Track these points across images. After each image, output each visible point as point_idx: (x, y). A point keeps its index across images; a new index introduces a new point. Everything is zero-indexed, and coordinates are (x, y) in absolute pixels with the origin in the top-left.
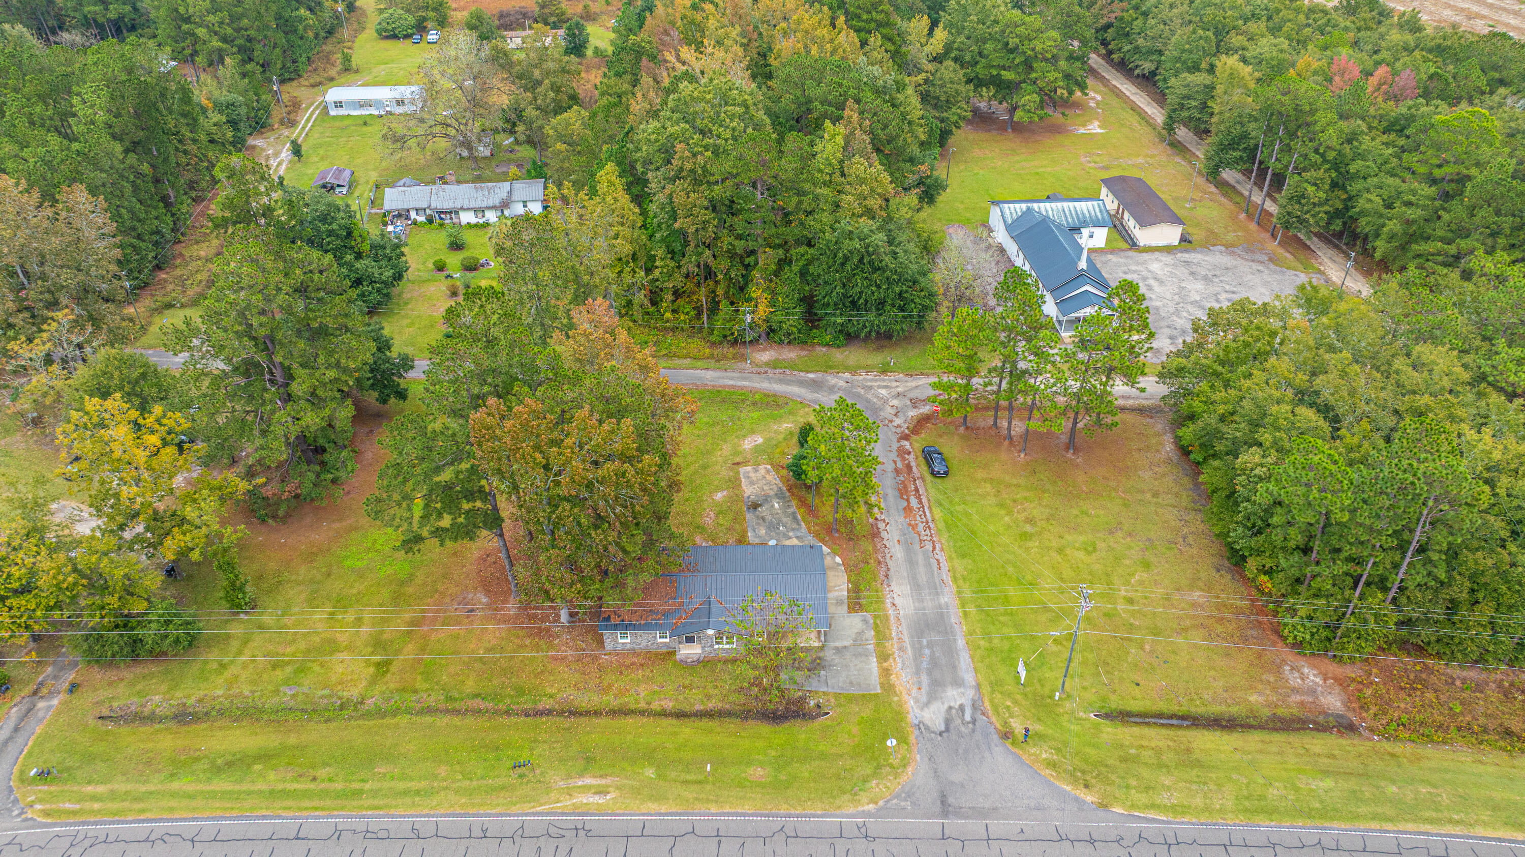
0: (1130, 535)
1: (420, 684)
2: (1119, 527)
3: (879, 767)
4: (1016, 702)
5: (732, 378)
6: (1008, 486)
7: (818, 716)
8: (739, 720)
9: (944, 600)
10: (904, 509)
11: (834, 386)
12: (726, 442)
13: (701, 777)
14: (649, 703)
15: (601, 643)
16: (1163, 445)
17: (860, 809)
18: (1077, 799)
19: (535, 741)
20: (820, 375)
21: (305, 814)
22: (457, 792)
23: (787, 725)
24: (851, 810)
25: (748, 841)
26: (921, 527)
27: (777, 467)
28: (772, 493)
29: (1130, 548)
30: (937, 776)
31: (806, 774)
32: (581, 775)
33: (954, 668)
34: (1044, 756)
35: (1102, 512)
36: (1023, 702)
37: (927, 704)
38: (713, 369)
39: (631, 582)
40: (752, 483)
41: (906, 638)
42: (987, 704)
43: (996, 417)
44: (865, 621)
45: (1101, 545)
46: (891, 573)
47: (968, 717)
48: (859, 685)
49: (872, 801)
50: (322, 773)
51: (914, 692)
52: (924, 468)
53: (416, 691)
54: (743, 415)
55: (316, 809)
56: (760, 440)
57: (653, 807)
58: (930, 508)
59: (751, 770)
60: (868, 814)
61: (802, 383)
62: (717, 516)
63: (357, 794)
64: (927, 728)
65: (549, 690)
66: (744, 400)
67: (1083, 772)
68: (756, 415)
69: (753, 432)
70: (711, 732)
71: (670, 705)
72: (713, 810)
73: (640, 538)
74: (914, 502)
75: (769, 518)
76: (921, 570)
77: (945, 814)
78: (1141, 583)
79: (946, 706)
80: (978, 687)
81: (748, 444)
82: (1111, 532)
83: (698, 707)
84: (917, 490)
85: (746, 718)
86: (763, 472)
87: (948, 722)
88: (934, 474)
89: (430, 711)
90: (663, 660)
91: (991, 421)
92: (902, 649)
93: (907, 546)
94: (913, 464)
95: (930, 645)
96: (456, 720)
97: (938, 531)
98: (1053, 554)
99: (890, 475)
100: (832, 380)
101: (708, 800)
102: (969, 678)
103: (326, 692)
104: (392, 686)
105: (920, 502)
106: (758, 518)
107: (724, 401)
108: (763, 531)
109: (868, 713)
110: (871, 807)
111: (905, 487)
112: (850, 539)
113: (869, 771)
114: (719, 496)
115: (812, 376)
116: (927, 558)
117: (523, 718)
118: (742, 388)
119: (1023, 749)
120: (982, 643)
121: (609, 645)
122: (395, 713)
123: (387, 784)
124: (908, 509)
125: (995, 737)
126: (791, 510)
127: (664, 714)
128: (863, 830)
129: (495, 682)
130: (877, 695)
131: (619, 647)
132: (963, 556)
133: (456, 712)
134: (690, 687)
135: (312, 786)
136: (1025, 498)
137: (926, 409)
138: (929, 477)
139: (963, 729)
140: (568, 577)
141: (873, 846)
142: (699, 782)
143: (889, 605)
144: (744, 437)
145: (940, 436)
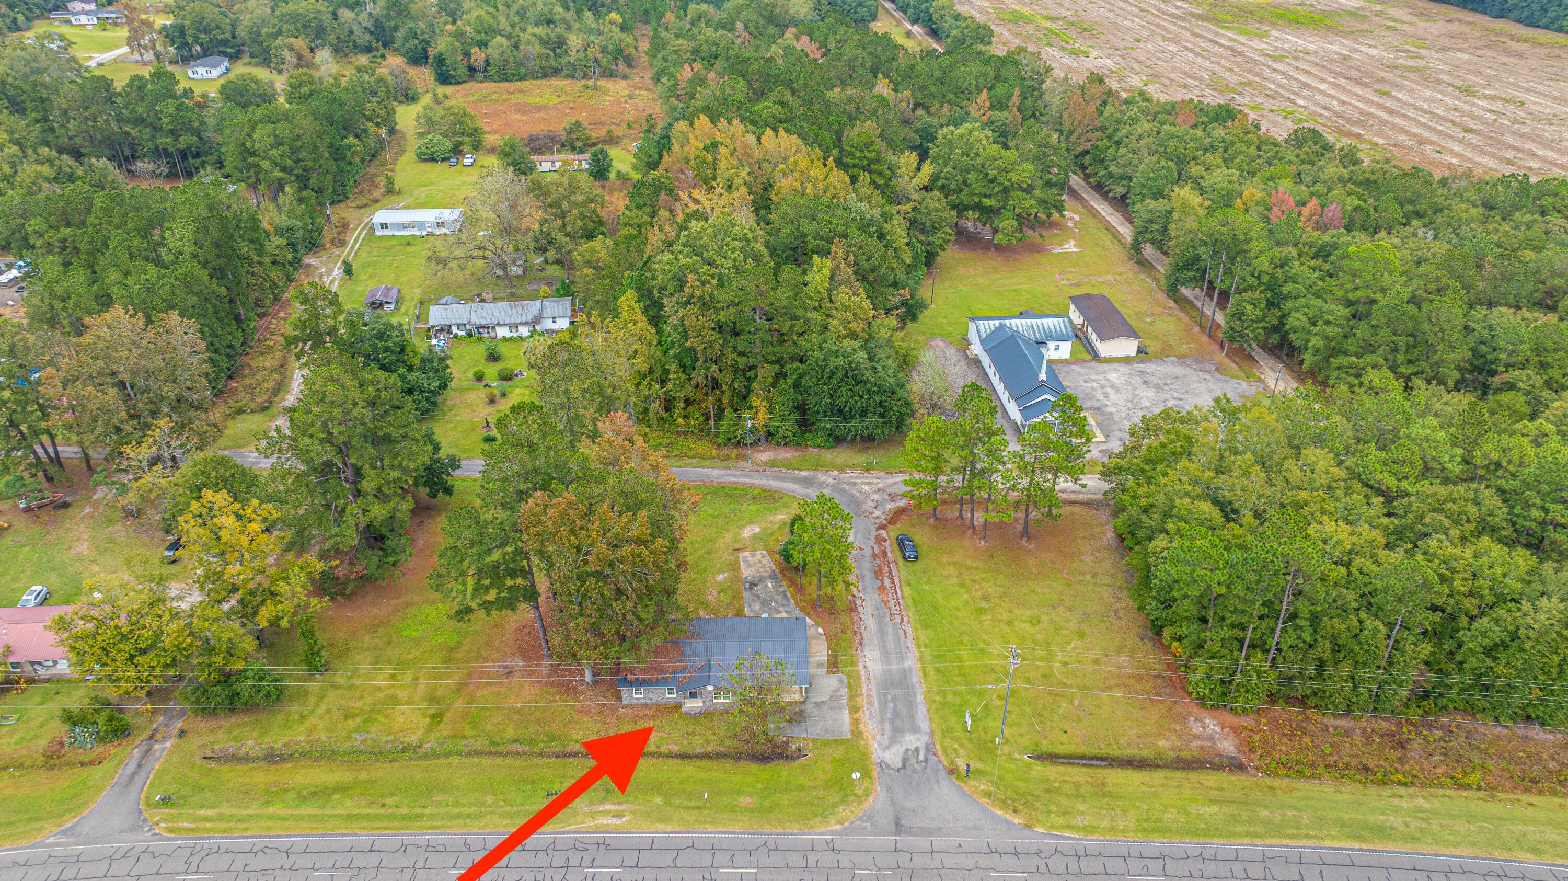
0: (1070, 610)
1: (469, 732)
2: (1061, 602)
3: (846, 796)
4: (962, 746)
5: (735, 476)
6: (969, 568)
7: (799, 757)
8: (732, 761)
9: (908, 664)
10: (879, 588)
11: (823, 483)
12: (728, 530)
13: (699, 804)
14: (658, 747)
15: (619, 698)
16: (1105, 534)
17: (829, 828)
18: (1007, 822)
19: (564, 777)
20: (812, 473)
21: (377, 832)
22: (500, 815)
23: (772, 764)
24: (822, 830)
25: (737, 853)
26: (892, 602)
27: (771, 552)
28: (766, 575)
29: (1068, 620)
30: (893, 801)
31: (786, 802)
32: (602, 802)
33: (913, 718)
34: (982, 787)
35: (1047, 591)
36: (968, 746)
37: (888, 747)
38: (719, 468)
39: (644, 645)
40: (749, 566)
41: (874, 693)
42: (938, 747)
43: (961, 510)
44: (841, 681)
45: (1045, 618)
46: (865, 641)
47: (921, 757)
48: (833, 732)
49: (840, 823)
50: (390, 801)
51: (878, 737)
52: (898, 553)
53: (465, 737)
54: (743, 508)
55: (386, 829)
56: (758, 530)
57: (660, 826)
58: (901, 587)
59: (741, 799)
60: (836, 833)
61: (795, 480)
62: (719, 594)
63: (419, 817)
64: (888, 766)
65: (575, 737)
66: (745, 495)
67: (1013, 801)
68: (754, 507)
69: (751, 522)
70: (710, 770)
71: (676, 749)
72: (709, 830)
73: (652, 609)
74: (887, 582)
75: (763, 595)
76: (890, 639)
77: (898, 832)
78: (1076, 648)
79: (904, 748)
80: (932, 733)
81: (746, 533)
82: (1054, 607)
83: (699, 750)
84: (890, 572)
85: (739, 759)
86: (759, 556)
87: (905, 761)
88: (906, 559)
89: (477, 753)
90: (670, 712)
91: (957, 513)
92: (870, 703)
93: (880, 619)
94: (888, 550)
95: (894, 700)
96: (499, 761)
97: (907, 606)
98: (1003, 626)
99: (868, 559)
100: (822, 477)
101: (705, 822)
102: (925, 726)
103: (390, 738)
104: (445, 733)
105: (893, 582)
106: (753, 595)
107: (727, 496)
108: (757, 607)
109: (839, 753)
110: (838, 827)
111: (881, 570)
112: (832, 613)
113: (838, 799)
114: (721, 577)
115: (804, 473)
116: (895, 629)
117: (553, 759)
118: (743, 484)
119: (966, 783)
120: (938, 698)
121: (625, 701)
122: (447, 755)
123: (443, 810)
124: (882, 588)
125: (943, 773)
126: (782, 589)
127: (671, 756)
128: (831, 845)
129: (530, 730)
130: (847, 740)
131: (634, 702)
132: (926, 627)
133: (499, 754)
134: (693, 734)
135: (382, 811)
136: (983, 579)
137: (902, 503)
138: (901, 562)
139: (917, 766)
140: (593, 641)
141: (838, 857)
142: (699, 808)
143: (861, 668)
144: (744, 526)
145: (914, 526)
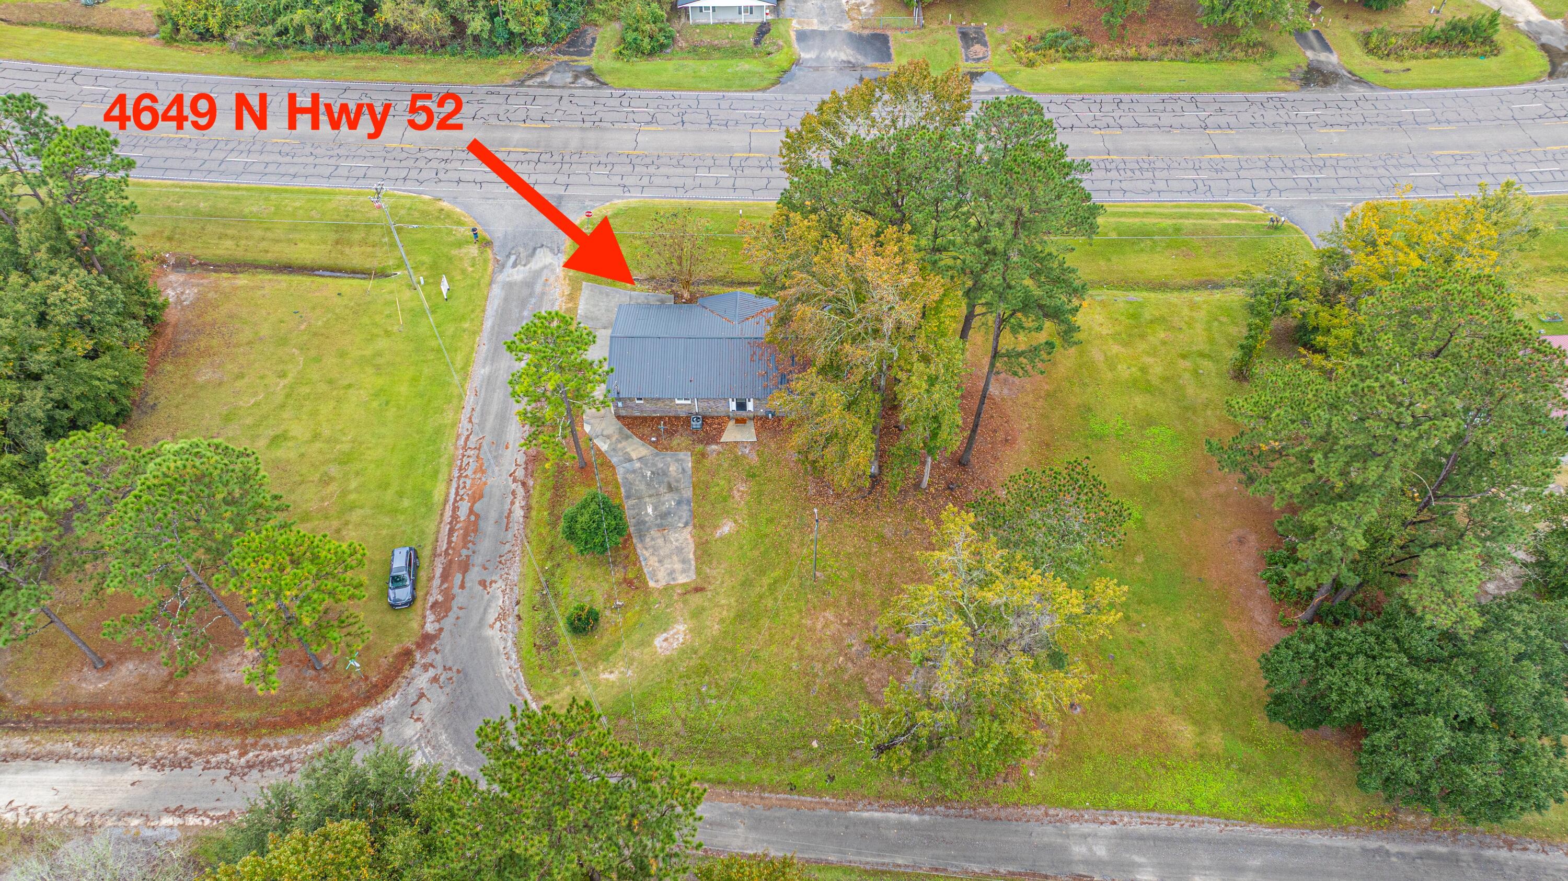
17: (625, 200)
24: (632, 200)
27: (642, 581)
28: (654, 532)
33: (506, 300)
37: (545, 267)
40: (679, 551)
42: (490, 268)
47: (513, 258)
51: (552, 279)
56: (659, 641)
60: (619, 198)
64: (552, 250)
69: (668, 662)
79: (528, 266)
80: (491, 283)
81: (679, 632)
86: (661, 573)
87: (532, 255)
99: (478, 560)
102: (496, 291)
105: (455, 509)
110: (616, 201)
111: (465, 536)
114: (726, 528)
124: (476, 498)
125: (496, 243)
126: (632, 500)
128: (626, 190)
139: (521, 250)
141: (622, 182)
144: (682, 651)
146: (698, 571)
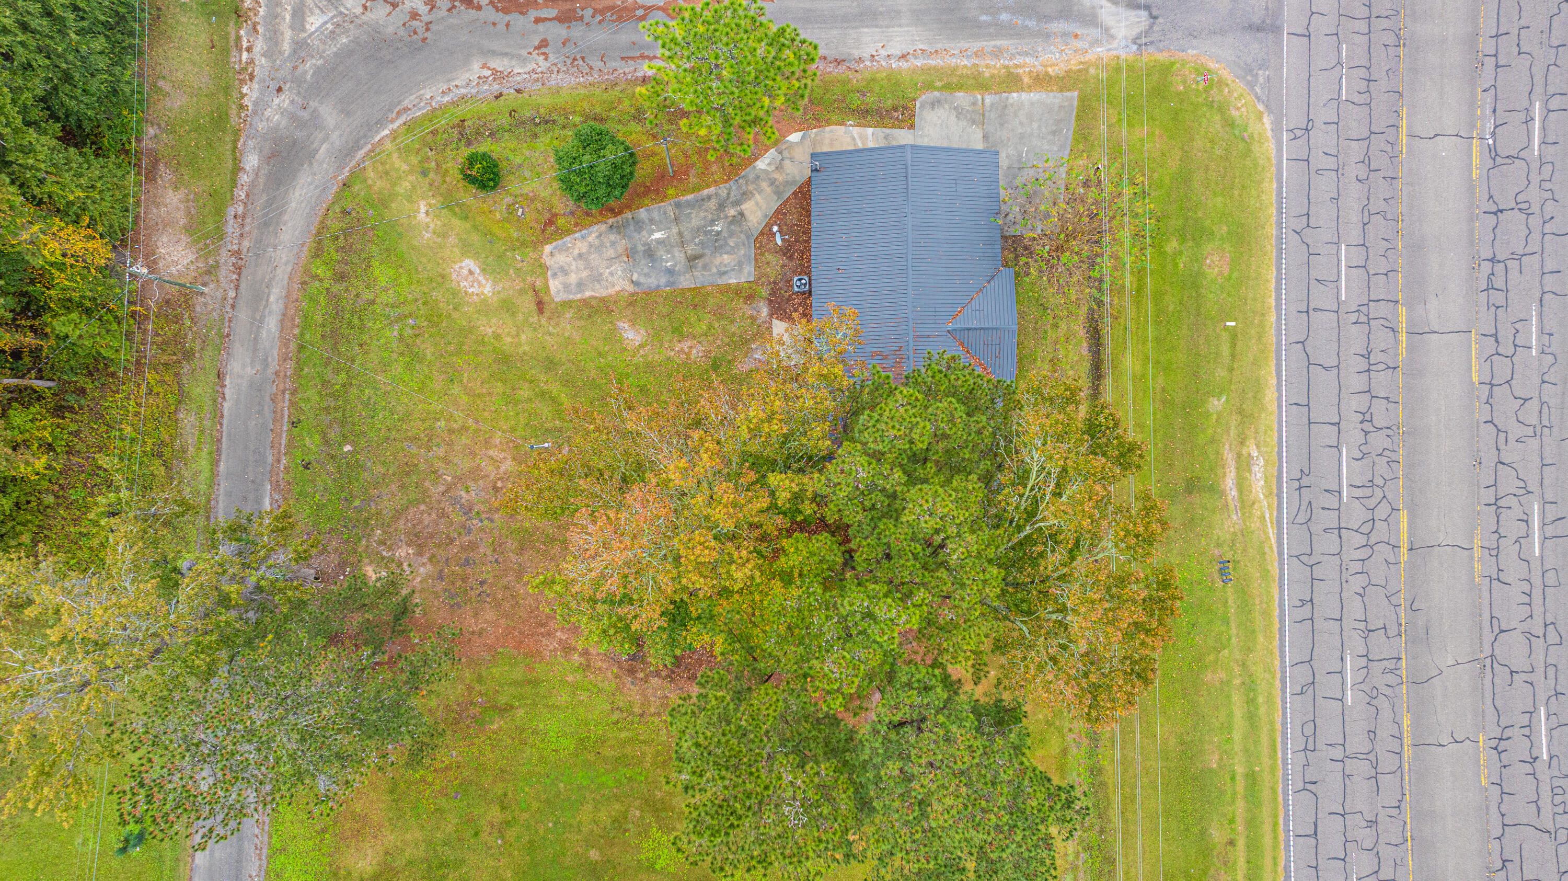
3: (1211, 105)
5: (257, 322)
11: (292, 117)
12: (472, 328)
17: (1269, 134)
20: (248, 143)
22: (1248, 651)
24: (1271, 146)
25: (1314, 274)
27: (553, 234)
28: (624, 243)
30: (1222, 32)
31: (1218, 200)
32: (1223, 493)
37: (1106, 30)
38: (221, 361)
40: (595, 278)
49: (1260, 118)
51: (1079, 44)
54: (385, 299)
56: (469, 264)
57: (1270, 395)
59: (1211, 272)
60: (1277, 125)
61: (279, 180)
62: (686, 336)
63: (1252, 779)
64: (1146, 33)
66: (335, 296)
69: (440, 278)
72: (1273, 318)
77: (1276, 29)
79: (1108, 4)
81: (482, 288)
83: (1084, 350)
86: (565, 259)
95: (991, 10)
99: (577, 31)
100: (269, 120)
101: (1260, 326)
106: (692, 267)
108: (725, 260)
109: (1112, 113)
110: (1266, 120)
113: (1218, 118)
114: (633, 335)
115: (251, 162)
118: (291, 303)
123: (1239, 744)
126: (671, 211)
128: (1299, 133)
135: (1241, 843)
142: (1233, 338)
144: (456, 293)
146: (567, 304)
